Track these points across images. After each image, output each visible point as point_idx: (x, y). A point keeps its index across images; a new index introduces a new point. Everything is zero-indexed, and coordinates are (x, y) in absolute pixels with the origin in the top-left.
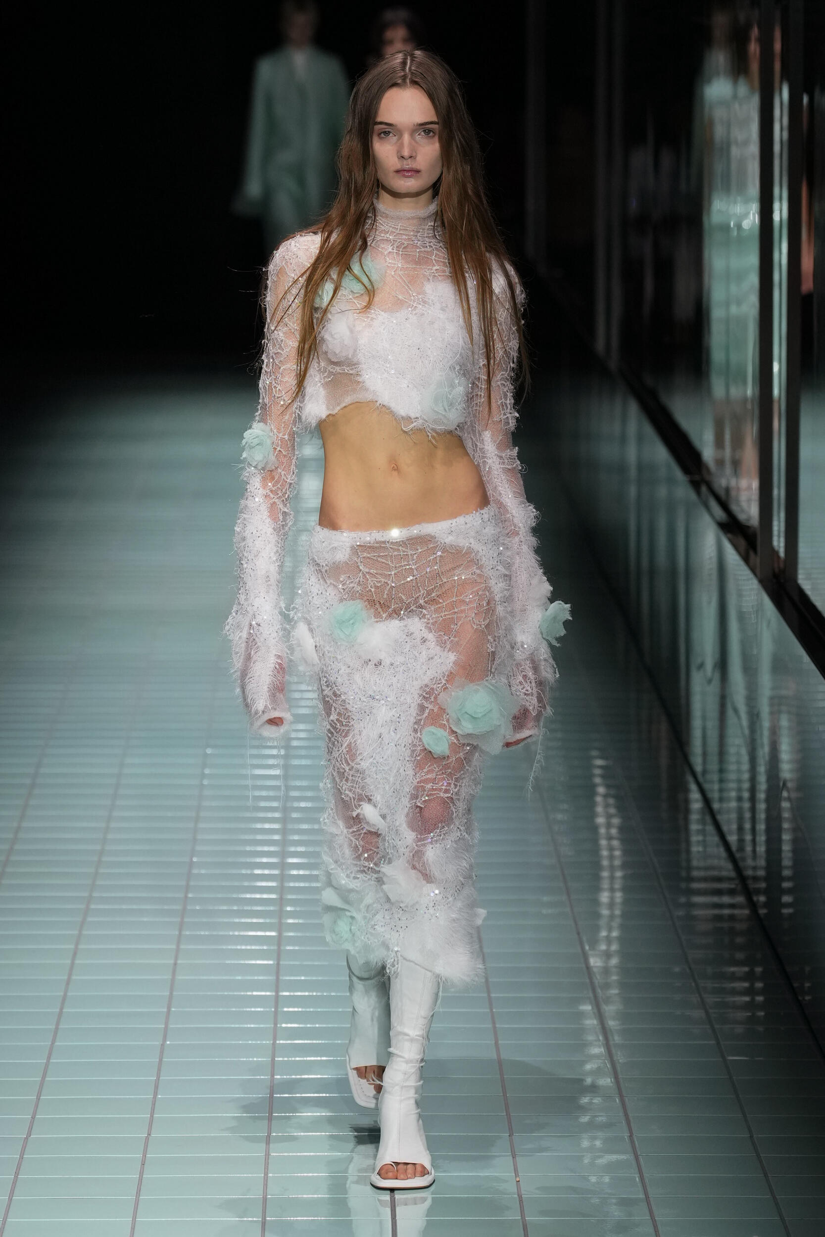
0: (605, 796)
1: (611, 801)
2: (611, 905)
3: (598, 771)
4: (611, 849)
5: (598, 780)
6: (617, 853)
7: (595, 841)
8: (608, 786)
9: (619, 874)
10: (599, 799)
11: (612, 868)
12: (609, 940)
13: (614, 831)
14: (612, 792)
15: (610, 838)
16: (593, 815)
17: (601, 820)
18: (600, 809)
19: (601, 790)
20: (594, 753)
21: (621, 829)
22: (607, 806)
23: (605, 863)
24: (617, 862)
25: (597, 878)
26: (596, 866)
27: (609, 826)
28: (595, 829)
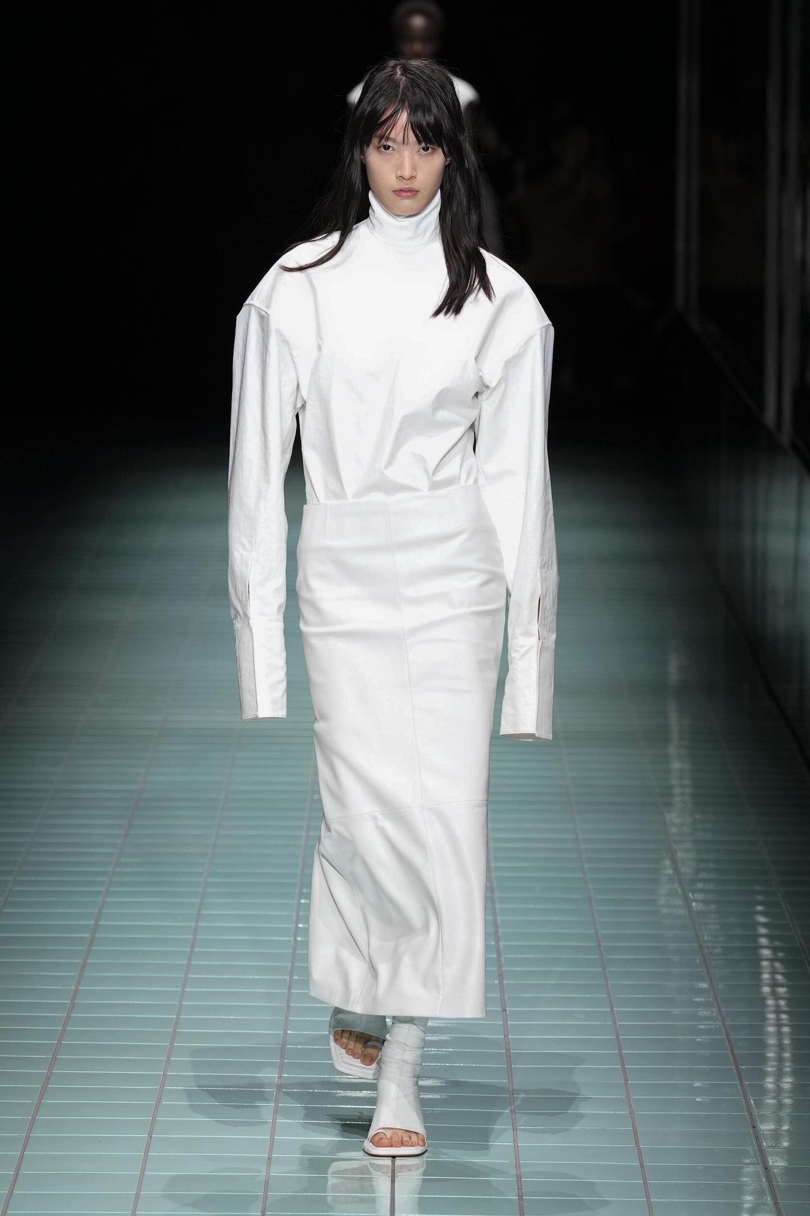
0: (772, 960)
1: (777, 965)
2: (779, 1090)
3: (763, 931)
4: (779, 1025)
5: (764, 941)
6: (786, 1029)
7: (762, 1017)
8: (775, 950)
9: (787, 1055)
10: (765, 964)
11: (781, 1047)
12: (776, 1135)
13: (782, 1003)
14: (781, 955)
15: (778, 1012)
16: (758, 986)
17: (766, 990)
18: (766, 976)
19: (766, 953)
20: (759, 908)
21: (789, 1001)
22: (773, 972)
23: (772, 1041)
24: (787, 1041)
25: (764, 1059)
26: (762, 1045)
27: (775, 995)
28: (762, 1001)
